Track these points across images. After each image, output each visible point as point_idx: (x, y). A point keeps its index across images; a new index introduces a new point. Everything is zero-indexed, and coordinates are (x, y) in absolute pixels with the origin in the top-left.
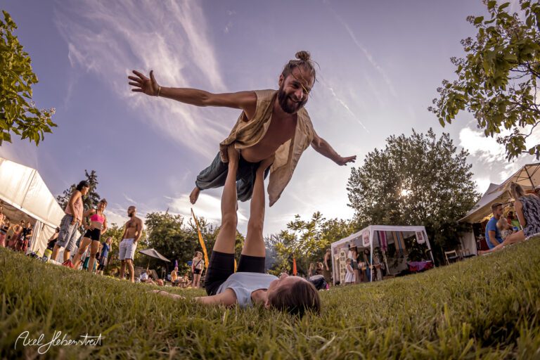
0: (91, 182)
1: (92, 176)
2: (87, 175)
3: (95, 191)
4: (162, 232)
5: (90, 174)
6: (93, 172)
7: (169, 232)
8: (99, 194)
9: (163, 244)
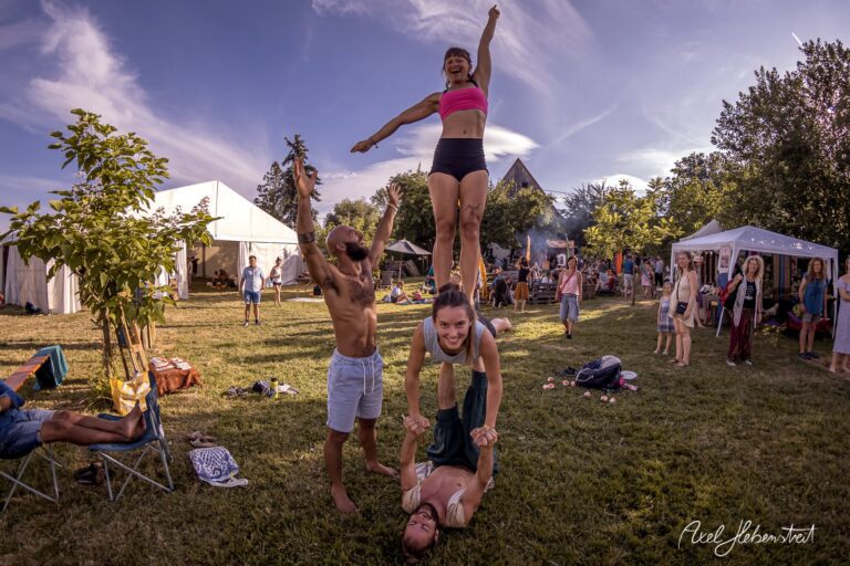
0: (298, 152)
1: (297, 142)
2: (289, 144)
3: (307, 163)
4: (416, 203)
5: (293, 141)
6: (296, 137)
7: (427, 201)
8: (313, 165)
9: (420, 220)
